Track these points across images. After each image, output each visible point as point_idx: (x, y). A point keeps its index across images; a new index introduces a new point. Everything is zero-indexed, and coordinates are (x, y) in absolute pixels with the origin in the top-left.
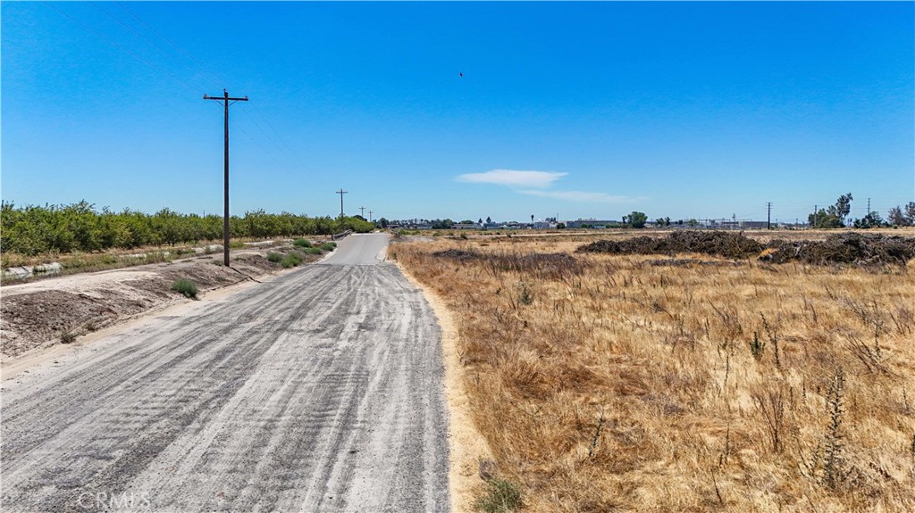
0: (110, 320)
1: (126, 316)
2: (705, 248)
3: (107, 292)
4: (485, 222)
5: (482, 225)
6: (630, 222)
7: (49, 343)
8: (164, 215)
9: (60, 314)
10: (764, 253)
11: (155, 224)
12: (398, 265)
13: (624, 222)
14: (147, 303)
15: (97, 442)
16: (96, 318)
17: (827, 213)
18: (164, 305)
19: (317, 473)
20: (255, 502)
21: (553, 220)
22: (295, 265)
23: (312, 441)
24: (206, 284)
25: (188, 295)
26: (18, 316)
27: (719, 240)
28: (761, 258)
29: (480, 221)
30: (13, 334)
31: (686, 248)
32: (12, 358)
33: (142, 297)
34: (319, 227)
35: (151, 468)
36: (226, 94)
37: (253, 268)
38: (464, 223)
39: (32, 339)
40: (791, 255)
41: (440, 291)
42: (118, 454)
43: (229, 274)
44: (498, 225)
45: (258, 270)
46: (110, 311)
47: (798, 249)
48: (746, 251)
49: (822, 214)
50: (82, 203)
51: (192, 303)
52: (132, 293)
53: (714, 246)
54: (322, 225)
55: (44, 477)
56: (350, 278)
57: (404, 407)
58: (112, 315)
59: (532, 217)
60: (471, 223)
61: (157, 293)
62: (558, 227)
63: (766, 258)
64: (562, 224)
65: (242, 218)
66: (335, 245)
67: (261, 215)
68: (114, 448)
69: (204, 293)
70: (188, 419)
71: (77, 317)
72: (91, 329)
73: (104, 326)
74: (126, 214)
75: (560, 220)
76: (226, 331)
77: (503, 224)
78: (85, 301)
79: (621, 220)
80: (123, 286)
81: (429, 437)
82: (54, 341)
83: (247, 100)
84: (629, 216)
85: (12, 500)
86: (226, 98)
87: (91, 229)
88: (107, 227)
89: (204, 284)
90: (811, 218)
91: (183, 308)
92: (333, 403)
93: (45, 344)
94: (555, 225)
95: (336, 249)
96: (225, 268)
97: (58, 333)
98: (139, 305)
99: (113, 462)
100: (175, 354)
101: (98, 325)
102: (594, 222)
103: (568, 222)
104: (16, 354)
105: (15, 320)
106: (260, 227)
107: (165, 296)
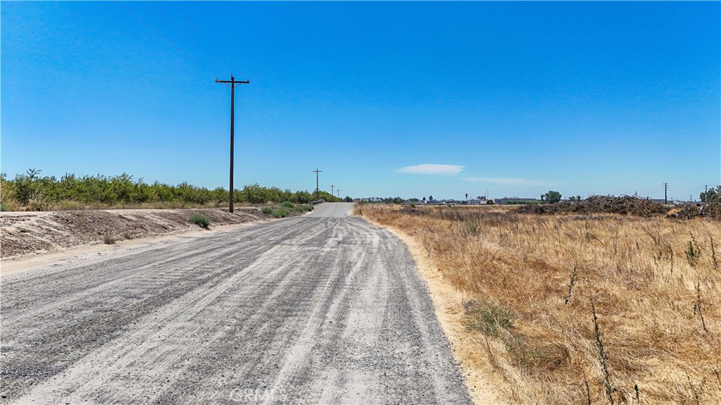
0: (142, 234)
1: (154, 233)
2: (617, 210)
3: (140, 217)
4: (428, 199)
5: (426, 202)
6: (547, 200)
7: (95, 242)
8: (183, 187)
9: (104, 225)
10: (670, 213)
11: (177, 192)
12: (364, 217)
13: (543, 200)
14: (170, 227)
15: (129, 290)
16: (131, 231)
17: (716, 192)
18: (183, 230)
19: (317, 308)
20: (264, 322)
21: (483, 198)
22: (283, 217)
23: (309, 293)
24: (215, 220)
25: (202, 225)
26: (72, 223)
27: (630, 203)
28: (668, 216)
29: (424, 199)
30: (67, 233)
31: (601, 209)
32: (65, 248)
33: (167, 223)
34: (299, 198)
35: (174, 303)
36: (233, 78)
37: (251, 215)
38: (411, 200)
39: (81, 238)
40: (695, 213)
41: (400, 226)
42: (146, 296)
43: (233, 218)
44: (438, 202)
45: (255, 217)
46: (142, 228)
47: (701, 208)
48: (654, 212)
49: (712, 192)
50: (123, 176)
51: (205, 231)
52: (159, 220)
53: (625, 207)
54: (302, 197)
55: (83, 305)
56: (327, 223)
57: (385, 278)
58: (143, 230)
59: (466, 195)
60: (417, 200)
61: (178, 222)
62: (488, 203)
63: (673, 216)
64: (491, 201)
65: (242, 190)
66: (313, 208)
67: (256, 188)
68: (144, 293)
69: (214, 226)
70: (203, 282)
71: (117, 229)
72: (128, 238)
73: (137, 237)
74: (155, 185)
75: (489, 198)
76: (232, 244)
77: (442, 201)
78: (123, 220)
79: (540, 199)
80: (153, 215)
81: (412, 294)
82: (98, 242)
83: (248, 82)
84: (547, 194)
85: (56, 317)
86: (233, 81)
87: (130, 192)
88: (142, 192)
89: (215, 221)
90: (702, 196)
91: (196, 233)
92: (324, 276)
93: (92, 242)
94: (485, 202)
95: (313, 211)
96: (230, 214)
97: (102, 237)
98: (164, 227)
99: (142, 300)
100: (191, 253)
101: (133, 236)
102: (517, 199)
103: (496, 200)
104: (69, 246)
105: (69, 225)
106: (256, 197)
107: (184, 224)
